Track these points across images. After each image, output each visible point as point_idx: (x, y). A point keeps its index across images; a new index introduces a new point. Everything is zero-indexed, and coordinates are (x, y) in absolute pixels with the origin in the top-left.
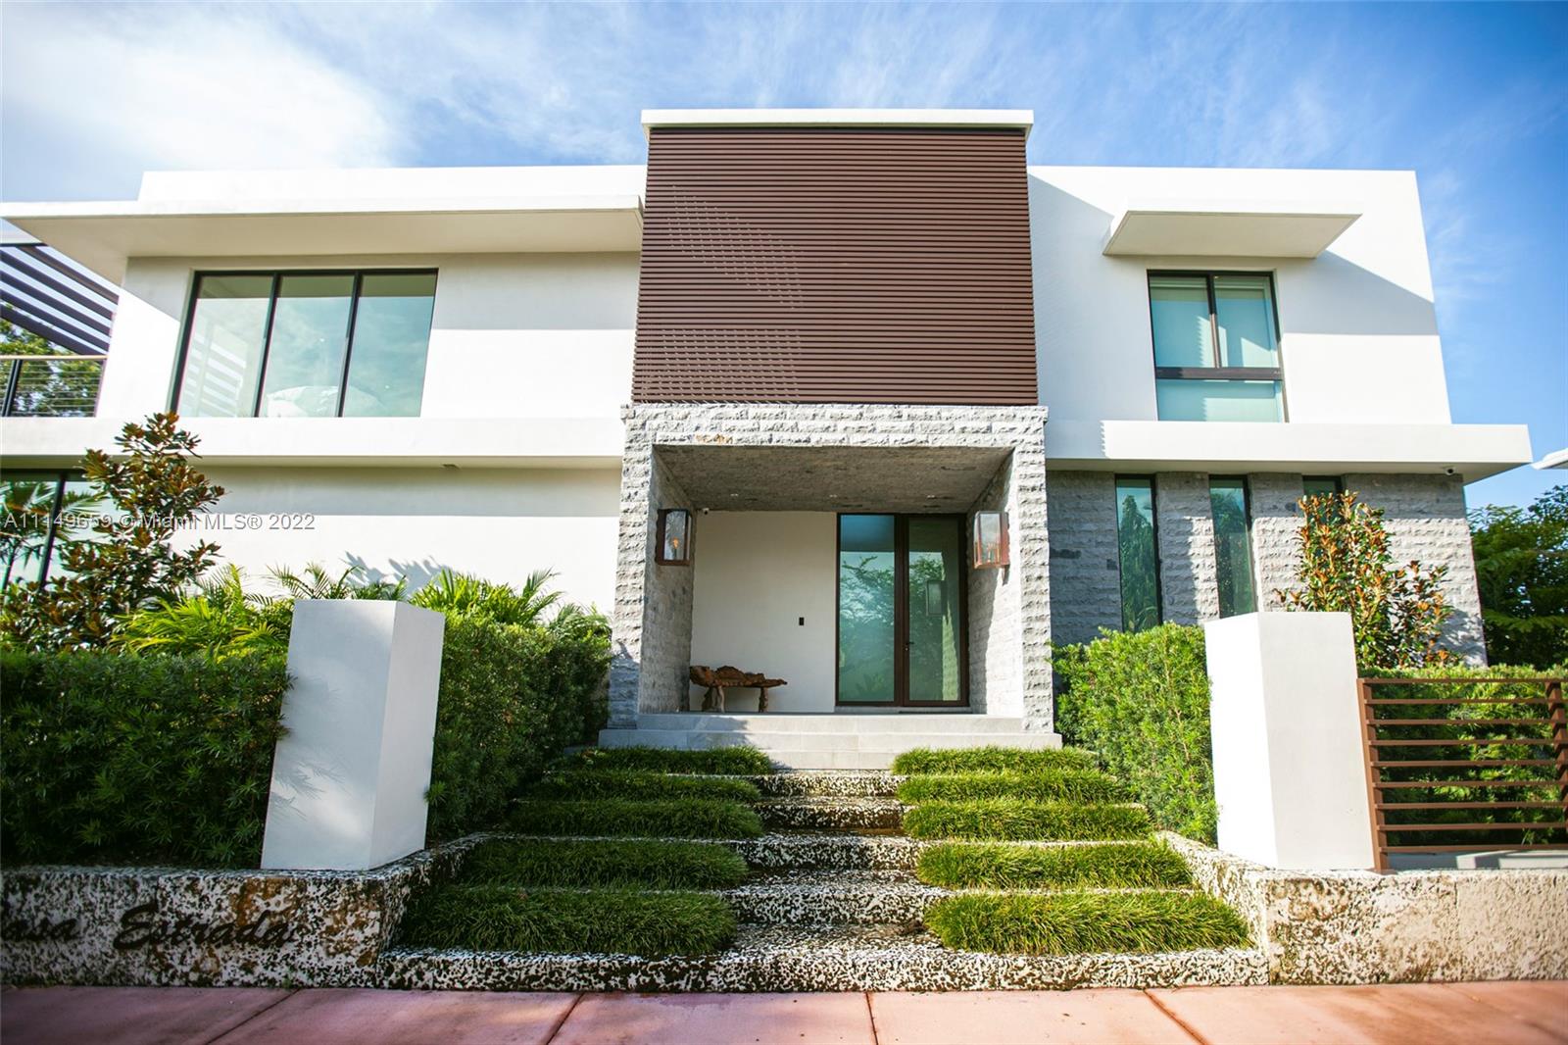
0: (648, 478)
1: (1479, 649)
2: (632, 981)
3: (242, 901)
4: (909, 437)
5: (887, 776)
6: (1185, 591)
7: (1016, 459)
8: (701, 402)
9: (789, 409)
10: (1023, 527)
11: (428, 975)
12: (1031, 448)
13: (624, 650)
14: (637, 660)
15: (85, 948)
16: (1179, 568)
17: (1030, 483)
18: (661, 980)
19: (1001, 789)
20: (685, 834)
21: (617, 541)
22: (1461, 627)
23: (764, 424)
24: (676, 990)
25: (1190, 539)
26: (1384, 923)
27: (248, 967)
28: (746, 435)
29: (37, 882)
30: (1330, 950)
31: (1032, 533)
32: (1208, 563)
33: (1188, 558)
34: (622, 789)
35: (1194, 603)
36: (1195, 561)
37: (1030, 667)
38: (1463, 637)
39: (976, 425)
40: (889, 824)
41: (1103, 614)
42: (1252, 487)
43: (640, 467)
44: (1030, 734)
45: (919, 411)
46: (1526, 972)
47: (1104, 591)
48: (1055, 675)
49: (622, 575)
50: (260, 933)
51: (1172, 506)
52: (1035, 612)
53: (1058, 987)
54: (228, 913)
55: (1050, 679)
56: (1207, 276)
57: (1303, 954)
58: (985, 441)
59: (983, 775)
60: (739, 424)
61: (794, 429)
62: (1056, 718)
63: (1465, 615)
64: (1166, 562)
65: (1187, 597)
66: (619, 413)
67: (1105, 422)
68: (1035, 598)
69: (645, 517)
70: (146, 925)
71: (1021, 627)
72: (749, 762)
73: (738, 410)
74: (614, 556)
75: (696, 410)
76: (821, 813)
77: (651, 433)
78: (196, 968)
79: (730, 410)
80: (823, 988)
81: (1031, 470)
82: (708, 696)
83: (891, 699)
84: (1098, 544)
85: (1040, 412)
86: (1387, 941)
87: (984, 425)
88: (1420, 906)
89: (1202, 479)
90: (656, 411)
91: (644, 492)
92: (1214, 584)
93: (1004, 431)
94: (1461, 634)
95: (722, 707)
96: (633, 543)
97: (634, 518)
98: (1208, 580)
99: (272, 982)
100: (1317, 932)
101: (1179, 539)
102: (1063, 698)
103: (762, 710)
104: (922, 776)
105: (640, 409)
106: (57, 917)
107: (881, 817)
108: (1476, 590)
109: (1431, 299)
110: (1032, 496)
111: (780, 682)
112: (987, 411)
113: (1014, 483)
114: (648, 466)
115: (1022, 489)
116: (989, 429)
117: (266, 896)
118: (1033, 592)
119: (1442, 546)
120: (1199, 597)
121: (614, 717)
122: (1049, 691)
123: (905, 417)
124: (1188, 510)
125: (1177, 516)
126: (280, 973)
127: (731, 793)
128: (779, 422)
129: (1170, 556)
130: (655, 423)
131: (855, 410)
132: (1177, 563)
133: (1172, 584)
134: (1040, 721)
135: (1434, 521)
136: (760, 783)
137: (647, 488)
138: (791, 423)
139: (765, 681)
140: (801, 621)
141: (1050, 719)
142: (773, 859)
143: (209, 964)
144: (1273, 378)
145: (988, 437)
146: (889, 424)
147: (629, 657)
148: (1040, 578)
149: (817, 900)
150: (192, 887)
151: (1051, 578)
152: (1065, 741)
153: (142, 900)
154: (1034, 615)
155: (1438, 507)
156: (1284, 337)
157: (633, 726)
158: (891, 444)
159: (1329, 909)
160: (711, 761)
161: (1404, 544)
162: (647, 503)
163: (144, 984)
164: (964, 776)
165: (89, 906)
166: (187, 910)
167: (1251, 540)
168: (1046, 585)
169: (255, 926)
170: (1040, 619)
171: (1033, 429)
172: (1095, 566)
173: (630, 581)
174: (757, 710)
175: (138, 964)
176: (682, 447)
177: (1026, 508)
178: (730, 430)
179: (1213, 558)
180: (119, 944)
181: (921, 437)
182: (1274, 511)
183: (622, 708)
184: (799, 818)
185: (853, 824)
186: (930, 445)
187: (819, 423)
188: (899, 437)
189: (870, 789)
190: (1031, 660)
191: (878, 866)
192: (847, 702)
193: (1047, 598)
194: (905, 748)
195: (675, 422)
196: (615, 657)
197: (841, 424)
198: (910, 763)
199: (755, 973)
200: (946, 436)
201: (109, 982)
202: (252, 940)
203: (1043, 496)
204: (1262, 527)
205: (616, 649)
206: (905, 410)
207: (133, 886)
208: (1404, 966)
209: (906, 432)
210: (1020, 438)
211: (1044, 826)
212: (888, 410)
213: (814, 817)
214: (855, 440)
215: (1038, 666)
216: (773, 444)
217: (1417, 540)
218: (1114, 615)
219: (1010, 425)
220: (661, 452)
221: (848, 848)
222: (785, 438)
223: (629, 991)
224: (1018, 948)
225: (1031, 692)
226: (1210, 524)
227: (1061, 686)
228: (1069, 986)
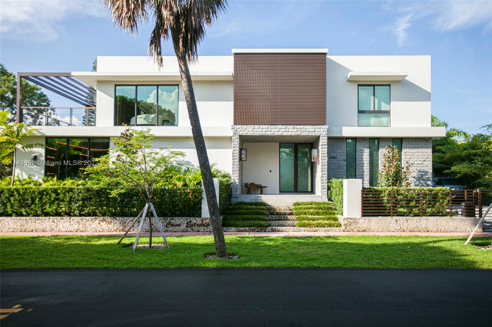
0: (238, 143)
1: (431, 180)
2: (256, 230)
3: (202, 221)
4: (297, 133)
5: (291, 207)
6: (361, 166)
7: (321, 138)
8: (249, 125)
9: (269, 126)
10: (322, 154)
11: (228, 230)
12: (324, 135)
13: (235, 181)
14: (238, 183)
15: (182, 227)
16: (360, 161)
17: (323, 144)
18: (260, 230)
19: (312, 208)
20: (257, 215)
21: (232, 157)
22: (427, 175)
23: (264, 130)
24: (262, 232)
25: (363, 154)
26: (360, 224)
27: (204, 229)
28: (260, 133)
29: (174, 219)
30: (352, 227)
31: (324, 155)
32: (367, 160)
33: (363, 159)
34: (242, 209)
35: (363, 169)
36: (364, 159)
37: (322, 185)
38: (427, 177)
39: (312, 130)
40: (291, 214)
41: (342, 172)
42: (380, 141)
43: (236, 140)
44: (322, 199)
45: (299, 127)
46: (380, 230)
47: (341, 166)
48: (328, 186)
49: (233, 165)
50: (206, 225)
51: (360, 146)
52: (324, 173)
53: (313, 231)
54: (201, 222)
55: (327, 187)
56: (374, 86)
57: (348, 228)
58: (314, 134)
59: (309, 206)
60: (258, 130)
61: (271, 131)
62: (328, 195)
63: (428, 172)
64: (357, 160)
65: (362, 168)
66: (231, 127)
67: (343, 127)
68: (324, 170)
69: (238, 152)
70: (190, 224)
71: (321, 176)
72: (264, 204)
73: (258, 127)
74: (231, 160)
75: (248, 127)
76: (279, 212)
77: (238, 132)
78: (197, 230)
79: (256, 126)
80: (281, 231)
81: (324, 141)
82: (249, 190)
83: (293, 191)
84: (341, 155)
85: (326, 127)
86: (360, 226)
87: (314, 130)
88: (365, 222)
89: (367, 139)
90: (239, 127)
91: (238, 146)
92: (369, 165)
93: (318, 131)
94: (427, 176)
95: (252, 193)
96: (235, 158)
97: (235, 152)
98: (367, 164)
99: (208, 231)
100: (350, 225)
101: (361, 154)
102: (329, 191)
103: (261, 193)
104: (298, 206)
105: (236, 126)
106: (177, 224)
107: (290, 213)
108: (432, 166)
109: (430, 91)
110: (324, 147)
111: (266, 187)
112: (314, 127)
113: (320, 143)
114: (238, 140)
115: (322, 145)
116: (315, 131)
117: (205, 220)
118: (323, 168)
119: (425, 155)
120: (365, 168)
121: (233, 196)
122: (326, 190)
123: (296, 128)
124: (364, 147)
125: (361, 148)
126: (209, 230)
127: (262, 209)
128: (267, 129)
129: (358, 158)
130: (239, 130)
131: (284, 127)
132: (360, 160)
133: (358, 165)
134: (324, 196)
135: (424, 149)
136: (267, 208)
137: (238, 145)
138: (270, 130)
139: (262, 187)
140: (271, 171)
141: (327, 196)
142: (272, 219)
143: (199, 229)
144: (387, 113)
145: (314, 133)
146: (292, 130)
147: (236, 183)
148: (325, 165)
149: (280, 223)
150: (195, 219)
151: (327, 165)
152: (329, 200)
153: (188, 221)
154: (323, 173)
155: (425, 146)
156: (391, 102)
157: (237, 197)
158: (292, 135)
159: (352, 222)
160: (257, 204)
161: (415, 155)
162: (238, 148)
163: (190, 232)
164: (306, 206)
165: (181, 222)
166: (195, 222)
167: (378, 154)
168: (326, 167)
169: (205, 224)
170: (325, 174)
171: (325, 131)
172: (341, 161)
173: (235, 166)
174: (260, 193)
175: (189, 229)
176: (245, 136)
177: (322, 149)
178: (256, 131)
179: (369, 159)
180: (187, 226)
181: (299, 133)
182: (384, 147)
183: (235, 194)
184: (275, 213)
185: (285, 214)
186: (301, 135)
187: (276, 130)
188: (294, 133)
189: (288, 209)
190: (323, 183)
191: (289, 220)
192: (282, 191)
193: (326, 169)
194: (295, 201)
195: (244, 130)
196: (233, 183)
197: (281, 130)
198: (296, 204)
199: (272, 229)
200: (305, 133)
201: (186, 231)
202: (204, 226)
203: (326, 147)
204: (381, 151)
205: (233, 181)
206: (296, 127)
207: (187, 219)
208: (362, 230)
209: (296, 132)
210: (321, 133)
211: (318, 214)
212: (292, 127)
213: (278, 213)
214: (285, 134)
215: (324, 184)
216: (266, 135)
217: (419, 154)
218: (344, 172)
219: (320, 130)
220: (241, 136)
221: (284, 217)
222: (269, 133)
223: (255, 232)
224: (308, 227)
225: (322, 190)
226: (369, 150)
227: (329, 188)
228: (315, 231)
